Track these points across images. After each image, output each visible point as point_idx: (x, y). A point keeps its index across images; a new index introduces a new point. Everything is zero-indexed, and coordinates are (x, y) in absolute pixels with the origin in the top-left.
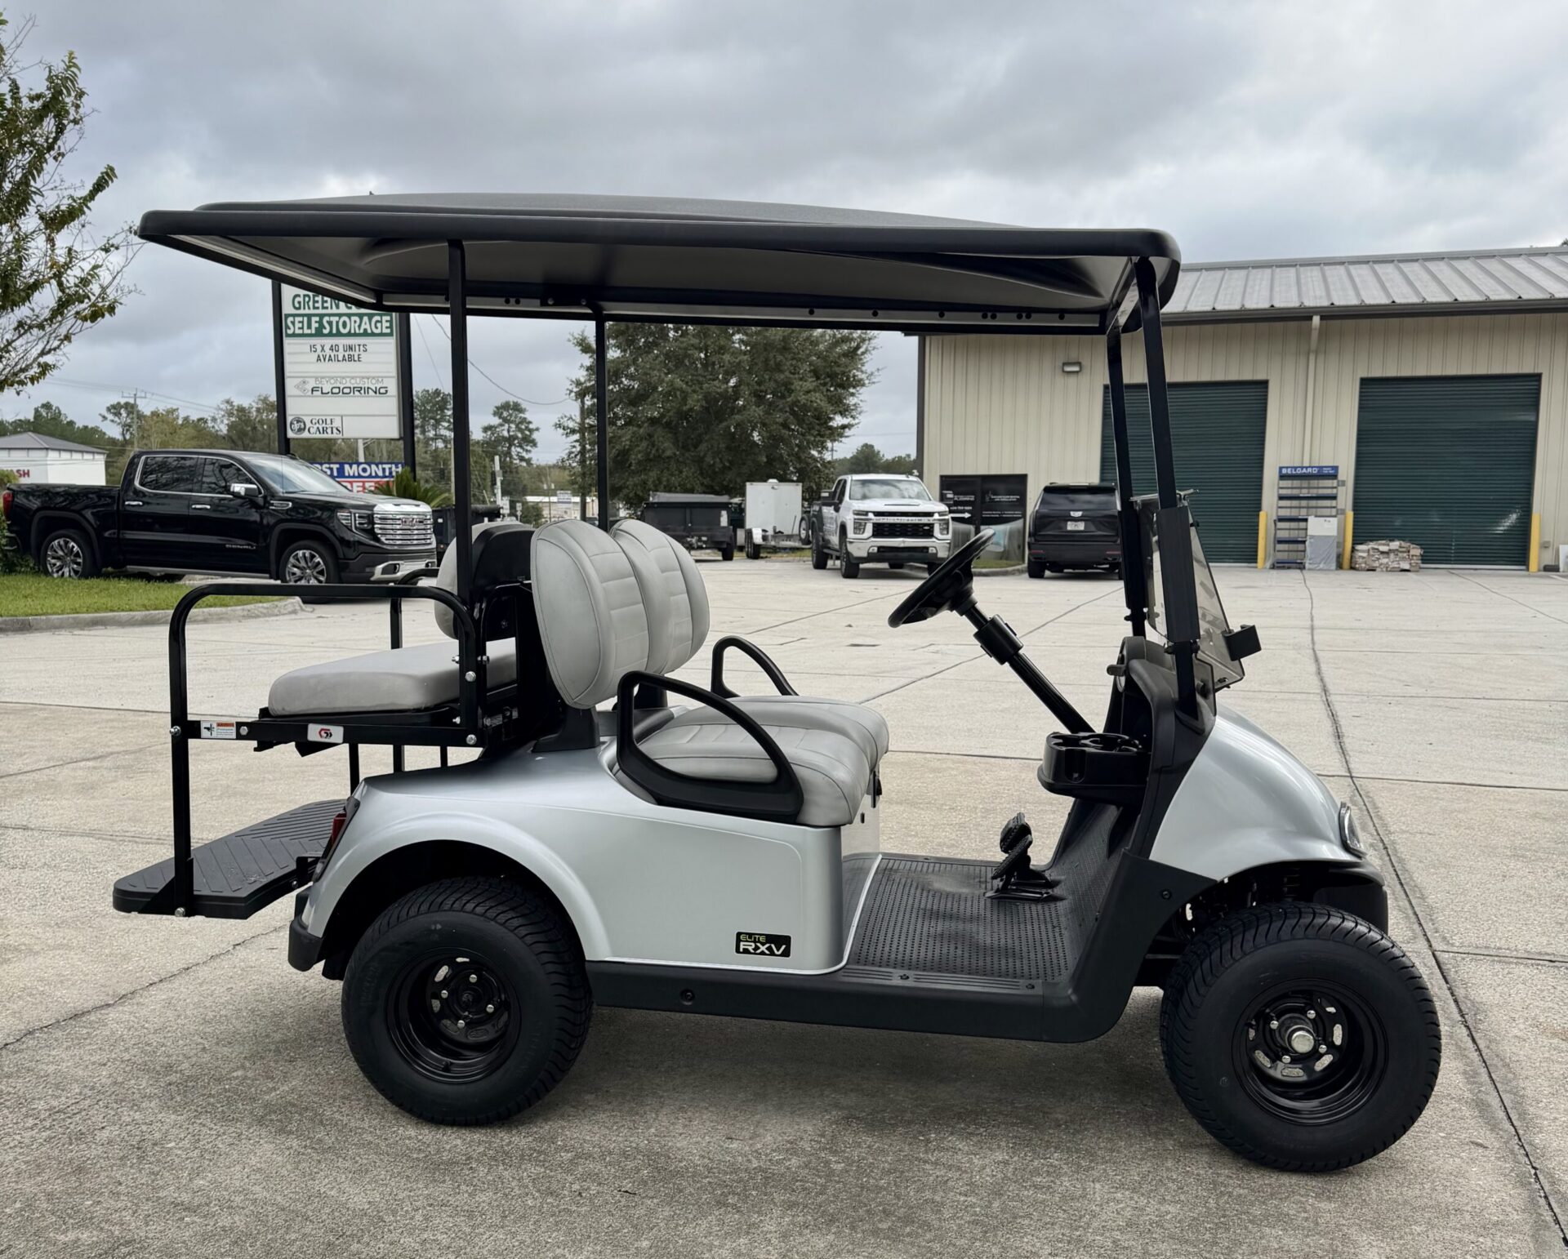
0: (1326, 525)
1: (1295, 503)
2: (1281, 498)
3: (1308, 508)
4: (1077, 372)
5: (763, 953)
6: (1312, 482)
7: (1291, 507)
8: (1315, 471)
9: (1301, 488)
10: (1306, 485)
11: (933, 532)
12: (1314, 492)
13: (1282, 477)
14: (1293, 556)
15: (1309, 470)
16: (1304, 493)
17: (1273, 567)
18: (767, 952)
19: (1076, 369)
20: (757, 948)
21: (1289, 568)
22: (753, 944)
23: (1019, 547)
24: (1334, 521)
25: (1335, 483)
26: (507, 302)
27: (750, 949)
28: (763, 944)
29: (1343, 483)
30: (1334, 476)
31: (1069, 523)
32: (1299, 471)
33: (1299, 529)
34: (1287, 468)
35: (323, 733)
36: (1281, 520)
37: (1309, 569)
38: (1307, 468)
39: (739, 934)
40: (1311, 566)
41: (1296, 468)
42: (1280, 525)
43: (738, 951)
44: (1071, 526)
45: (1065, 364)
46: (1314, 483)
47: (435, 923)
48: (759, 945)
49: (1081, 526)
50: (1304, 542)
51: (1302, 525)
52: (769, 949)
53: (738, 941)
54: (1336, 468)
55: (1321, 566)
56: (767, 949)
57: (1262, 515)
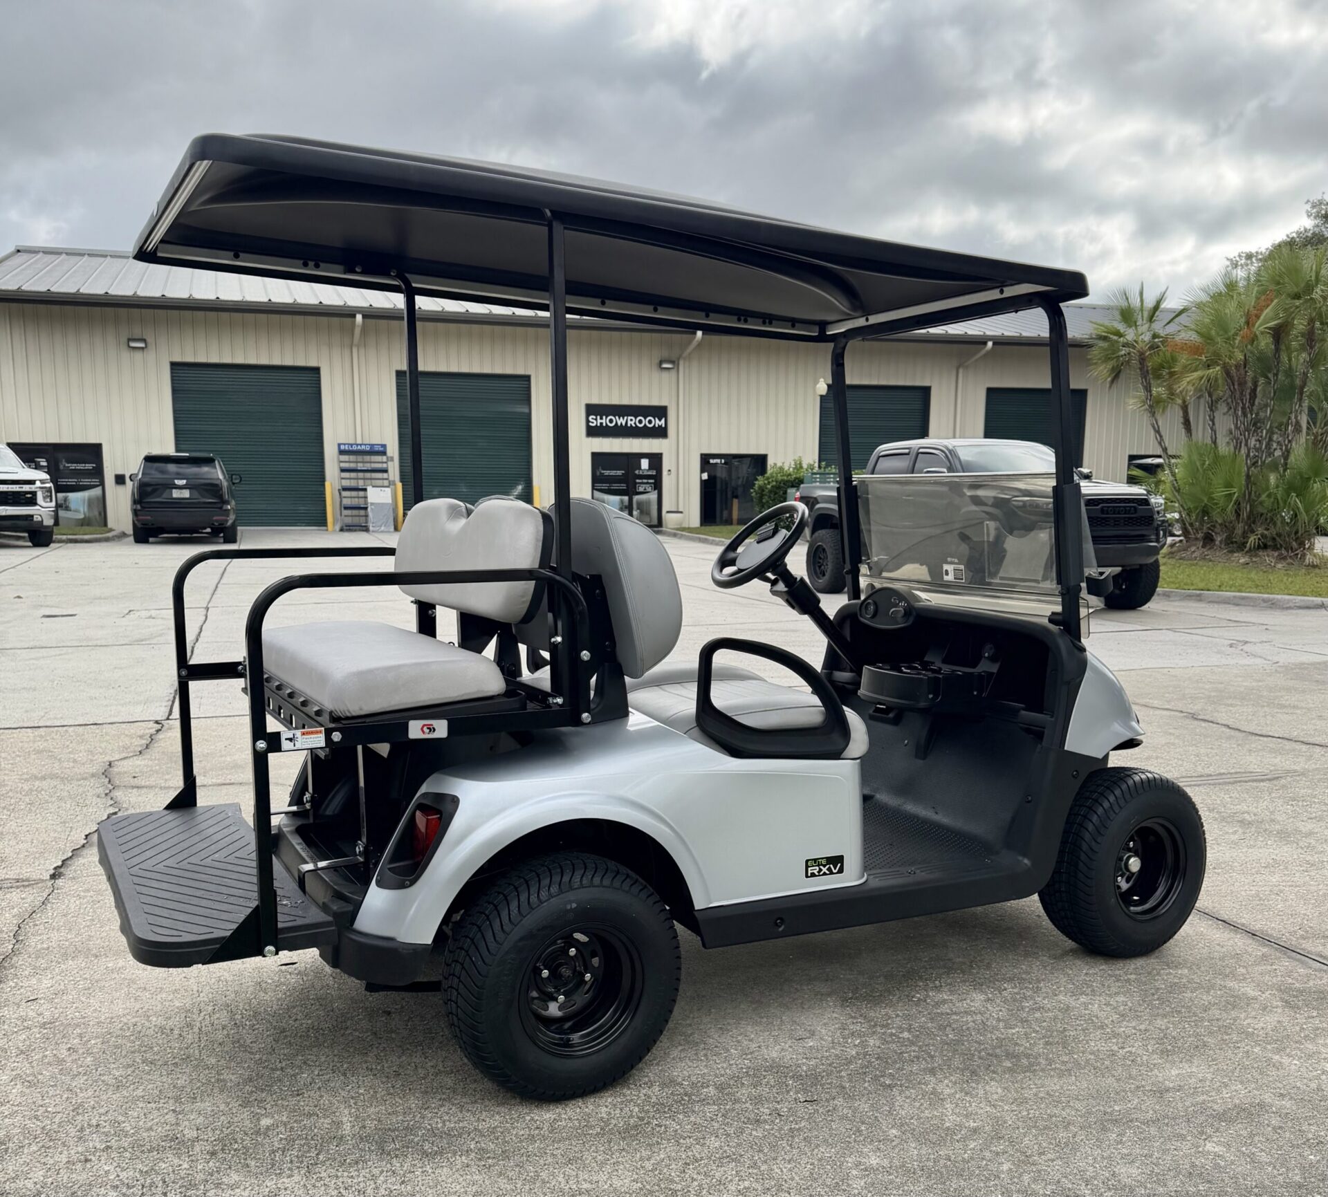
0: (382, 494)
1: (353, 475)
2: (343, 470)
3: (364, 479)
4: (142, 348)
5: (825, 874)
6: (365, 457)
7: (350, 479)
8: (368, 448)
9: (357, 462)
10: (361, 460)
11: (36, 499)
12: (368, 466)
13: (342, 452)
14: (356, 520)
15: (363, 447)
16: (360, 466)
17: (342, 530)
18: (828, 872)
19: (142, 345)
20: (820, 870)
21: (355, 531)
22: (817, 868)
23: (100, 514)
24: (388, 490)
25: (384, 459)
26: (305, 265)
27: (816, 872)
28: (824, 866)
29: (392, 459)
30: (384, 453)
31: (174, 491)
32: (355, 448)
33: (358, 497)
34: (345, 444)
35: (425, 729)
36: (345, 489)
37: (373, 531)
38: (361, 445)
39: (807, 861)
40: (374, 529)
41: (352, 445)
42: (345, 494)
43: (807, 876)
44: (176, 494)
45: (129, 340)
46: (367, 458)
47: (571, 902)
48: (821, 867)
49: (186, 494)
50: (366, 509)
51: (361, 494)
52: (829, 869)
53: (807, 867)
54: (384, 446)
55: (383, 528)
56: (827, 869)
57: (327, 484)
